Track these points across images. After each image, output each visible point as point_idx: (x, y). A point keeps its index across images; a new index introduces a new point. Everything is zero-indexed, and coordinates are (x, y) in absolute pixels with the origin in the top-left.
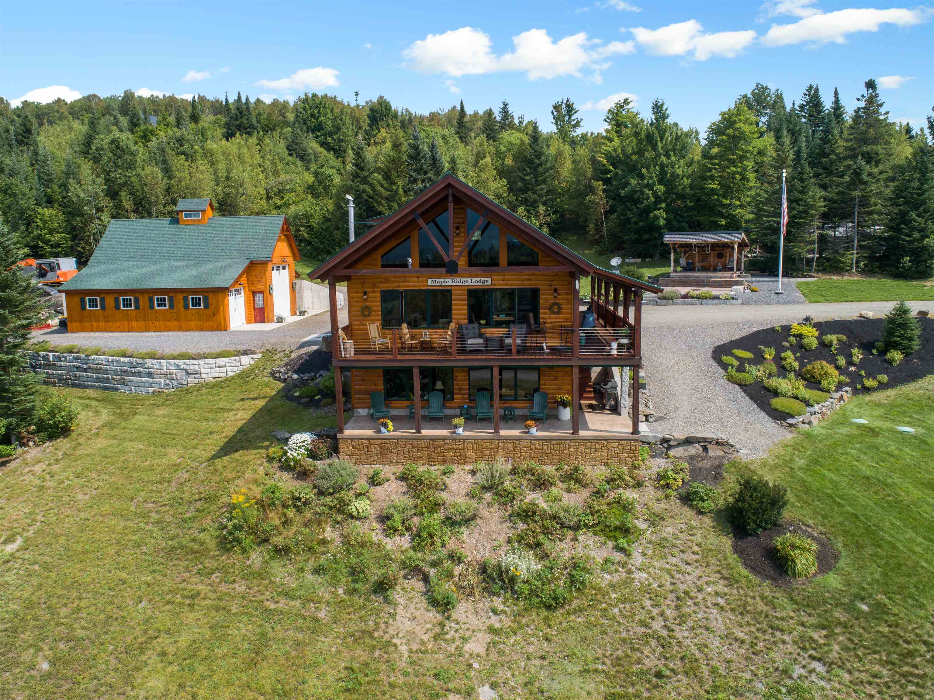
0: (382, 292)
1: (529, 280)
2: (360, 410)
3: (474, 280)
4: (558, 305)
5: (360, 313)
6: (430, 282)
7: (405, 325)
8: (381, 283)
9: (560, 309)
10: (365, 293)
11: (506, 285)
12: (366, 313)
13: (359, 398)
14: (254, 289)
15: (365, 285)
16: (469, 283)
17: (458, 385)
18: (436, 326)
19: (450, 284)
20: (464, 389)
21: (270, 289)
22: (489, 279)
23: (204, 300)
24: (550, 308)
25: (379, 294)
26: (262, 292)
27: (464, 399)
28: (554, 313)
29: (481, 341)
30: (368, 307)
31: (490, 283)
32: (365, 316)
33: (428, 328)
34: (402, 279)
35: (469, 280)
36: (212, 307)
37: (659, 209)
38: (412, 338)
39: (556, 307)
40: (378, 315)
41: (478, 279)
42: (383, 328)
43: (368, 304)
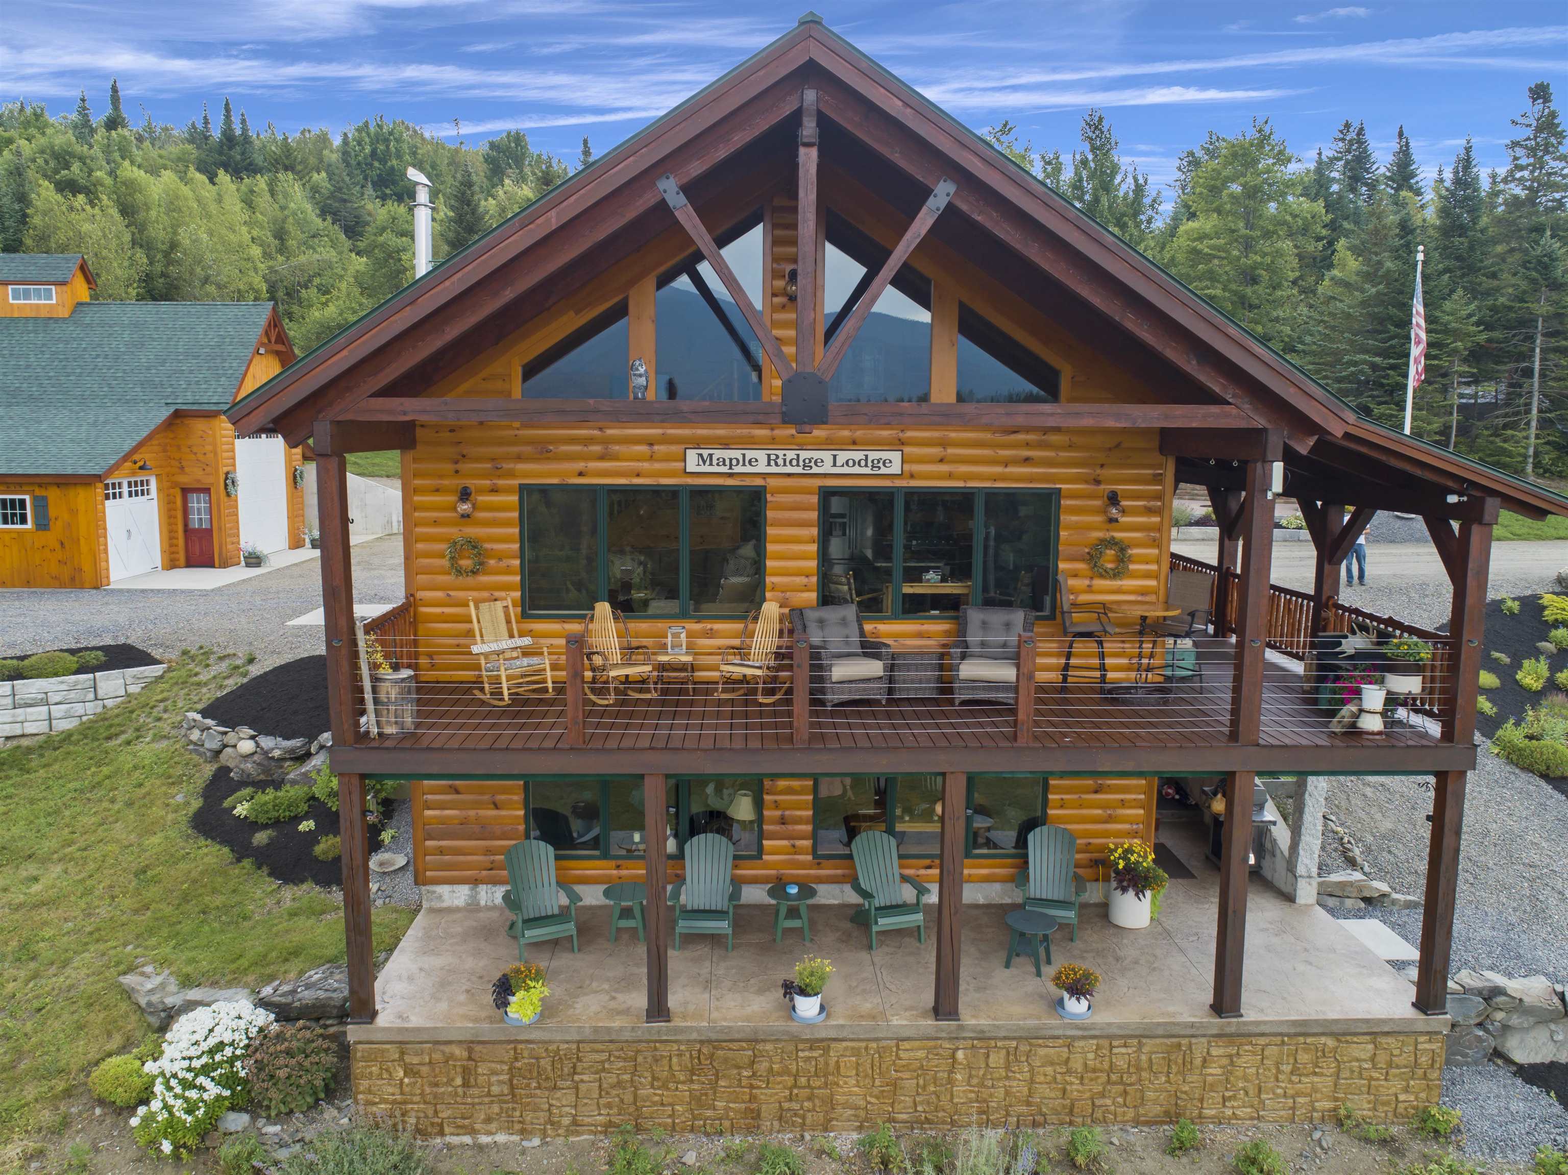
0: (525, 490)
1: (1027, 460)
2: (443, 890)
3: (843, 456)
4: (1121, 548)
5: (445, 563)
6: (692, 463)
7: (603, 608)
8: (519, 458)
9: (1122, 559)
10: (465, 495)
11: (950, 476)
12: (466, 563)
13: (441, 851)
14: (184, 480)
15: (465, 467)
16: (827, 468)
17: (777, 805)
18: (708, 608)
19: (762, 468)
20: (799, 821)
21: (229, 482)
22: (896, 457)
23: (35, 507)
24: (1092, 558)
25: (515, 498)
26: (207, 490)
27: (795, 850)
28: (1104, 574)
29: (875, 668)
30: (474, 544)
31: (896, 469)
32: (459, 572)
33: (683, 615)
34: (596, 449)
35: (827, 456)
36: (57, 528)
38: (630, 651)
39: (1110, 553)
40: (508, 571)
41: (858, 455)
42: (524, 616)
43: (472, 531)
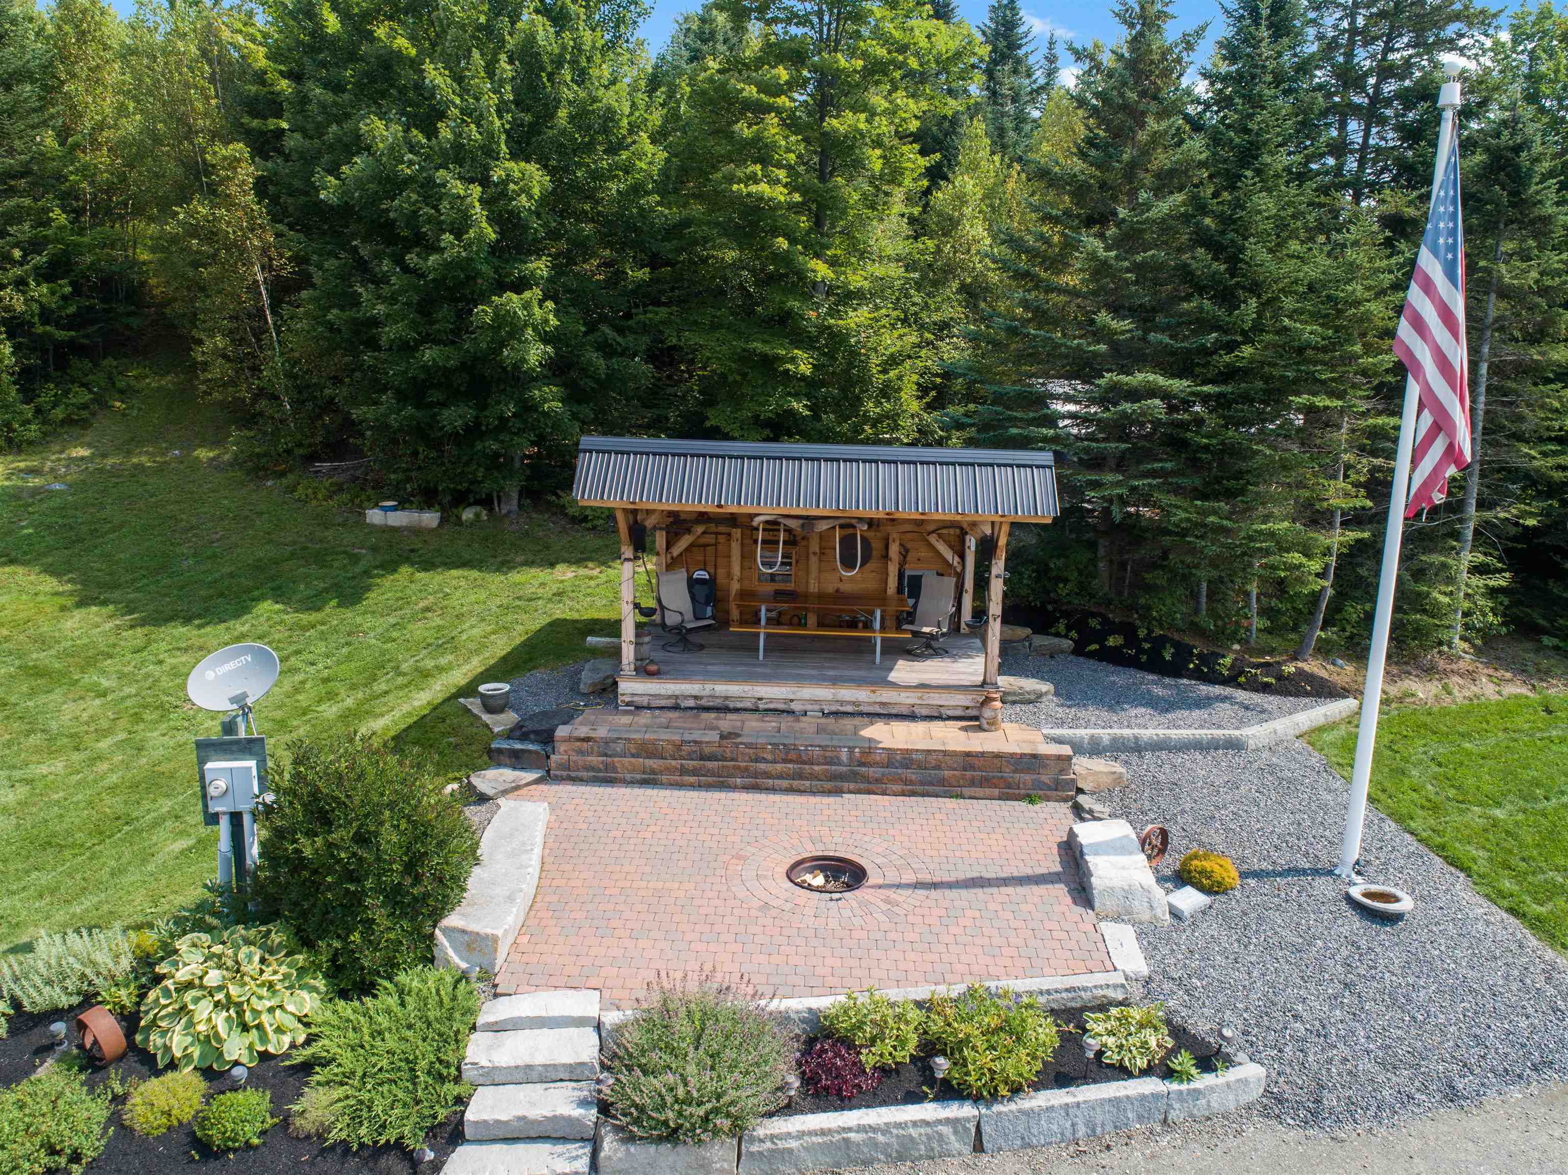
37: (520, 286)
